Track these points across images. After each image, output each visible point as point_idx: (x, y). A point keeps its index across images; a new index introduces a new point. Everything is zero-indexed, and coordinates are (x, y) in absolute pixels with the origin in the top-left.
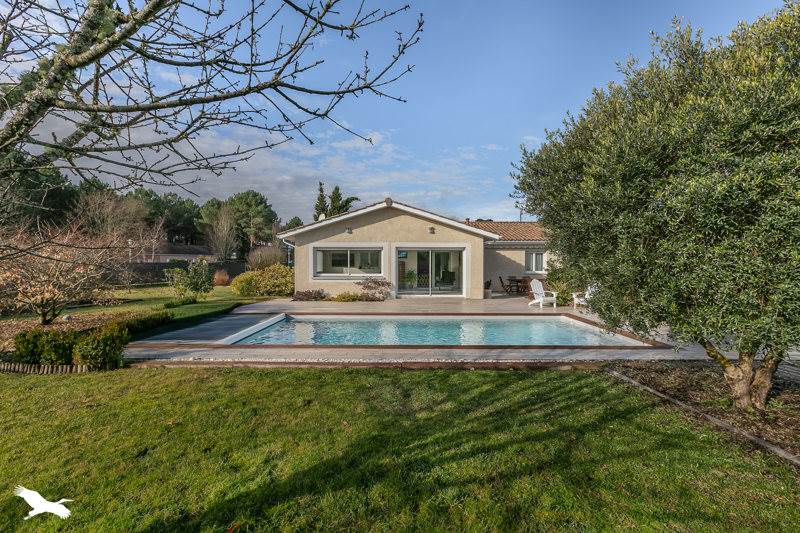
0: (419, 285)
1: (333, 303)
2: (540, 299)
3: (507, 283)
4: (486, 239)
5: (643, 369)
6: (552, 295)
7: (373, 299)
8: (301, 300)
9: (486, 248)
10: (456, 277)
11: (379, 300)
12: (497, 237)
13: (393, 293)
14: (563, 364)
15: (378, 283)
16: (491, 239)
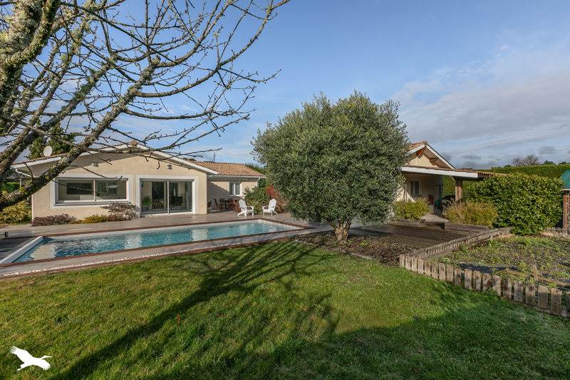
0: (154, 207)
1: (82, 225)
2: (245, 212)
3: (219, 203)
4: (208, 174)
5: (307, 237)
6: (251, 209)
7: (121, 219)
8: (42, 225)
9: (209, 180)
10: (183, 201)
11: (125, 220)
12: (216, 173)
13: (138, 213)
14: (273, 240)
15: (124, 206)
16: (213, 174)
